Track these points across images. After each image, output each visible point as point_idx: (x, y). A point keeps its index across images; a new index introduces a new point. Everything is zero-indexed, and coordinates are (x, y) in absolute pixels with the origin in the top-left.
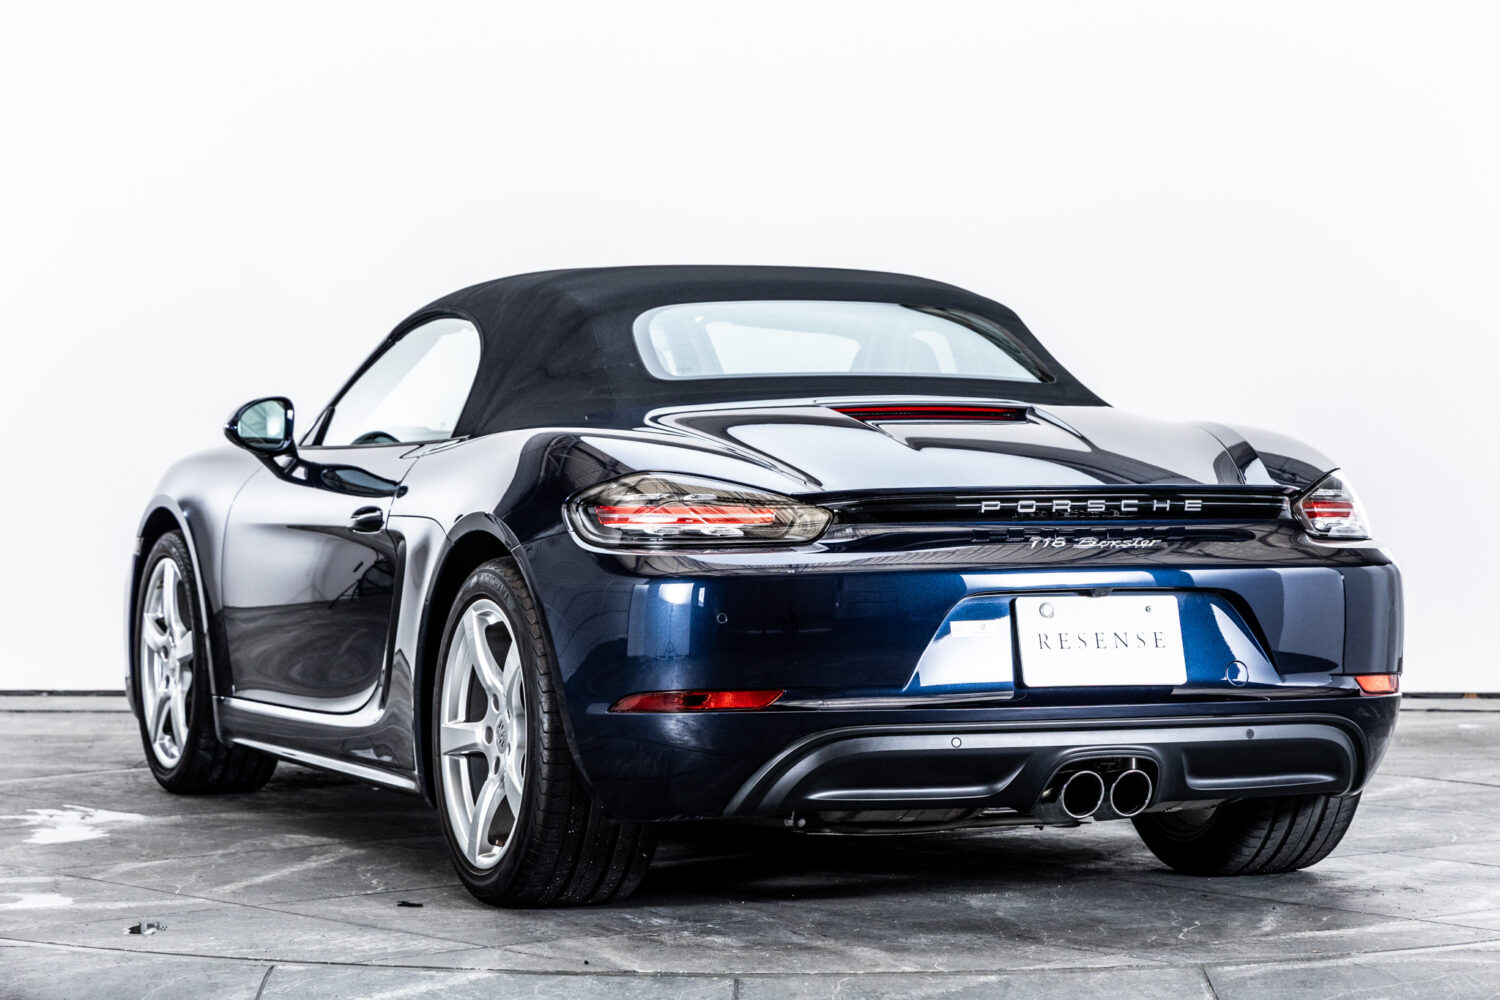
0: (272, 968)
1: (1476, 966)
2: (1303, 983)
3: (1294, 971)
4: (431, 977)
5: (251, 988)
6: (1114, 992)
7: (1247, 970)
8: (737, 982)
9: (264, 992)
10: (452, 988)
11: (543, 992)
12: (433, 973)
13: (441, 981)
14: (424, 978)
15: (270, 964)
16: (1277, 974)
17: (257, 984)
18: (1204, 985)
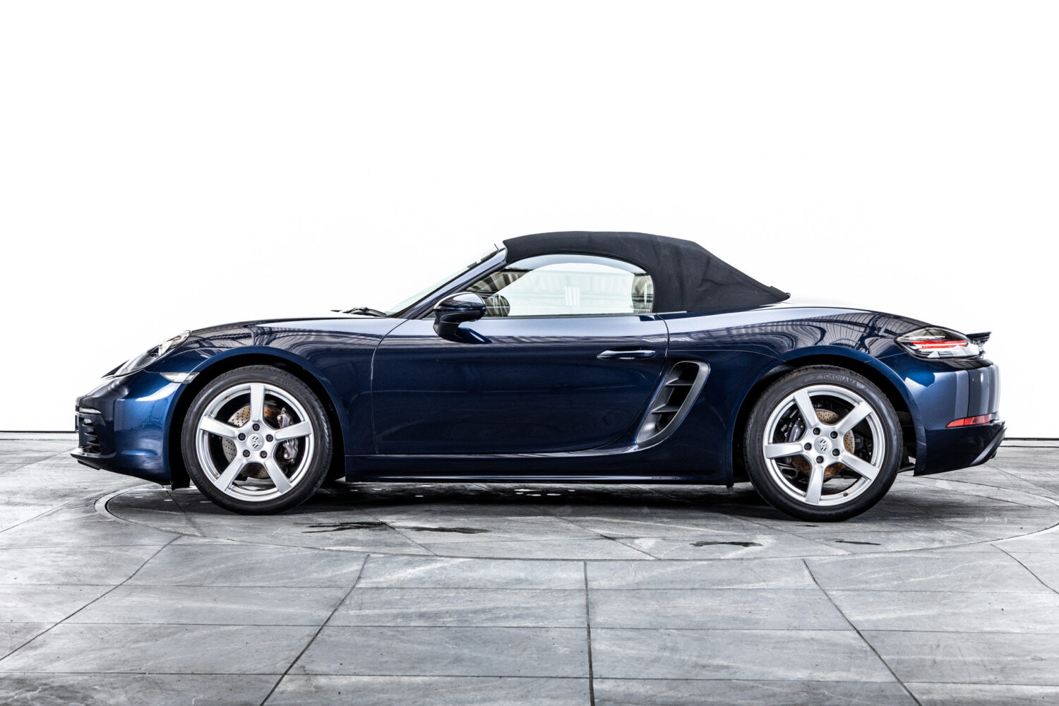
0: (368, 555)
1: (932, 558)
2: (851, 566)
3: (846, 560)
4: (443, 560)
5: (358, 565)
6: (762, 570)
7: (824, 559)
8: (585, 564)
9: (366, 566)
10: (452, 565)
11: (495, 567)
12: (443, 558)
13: (447, 562)
14: (439, 560)
15: (367, 554)
16: (838, 562)
17: (362, 563)
18: (804, 566)
